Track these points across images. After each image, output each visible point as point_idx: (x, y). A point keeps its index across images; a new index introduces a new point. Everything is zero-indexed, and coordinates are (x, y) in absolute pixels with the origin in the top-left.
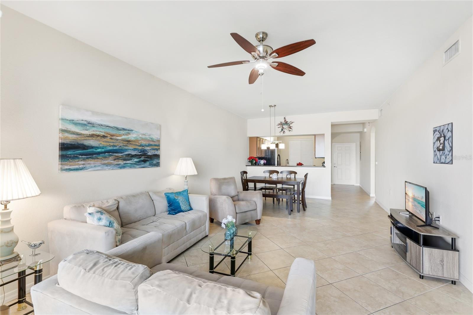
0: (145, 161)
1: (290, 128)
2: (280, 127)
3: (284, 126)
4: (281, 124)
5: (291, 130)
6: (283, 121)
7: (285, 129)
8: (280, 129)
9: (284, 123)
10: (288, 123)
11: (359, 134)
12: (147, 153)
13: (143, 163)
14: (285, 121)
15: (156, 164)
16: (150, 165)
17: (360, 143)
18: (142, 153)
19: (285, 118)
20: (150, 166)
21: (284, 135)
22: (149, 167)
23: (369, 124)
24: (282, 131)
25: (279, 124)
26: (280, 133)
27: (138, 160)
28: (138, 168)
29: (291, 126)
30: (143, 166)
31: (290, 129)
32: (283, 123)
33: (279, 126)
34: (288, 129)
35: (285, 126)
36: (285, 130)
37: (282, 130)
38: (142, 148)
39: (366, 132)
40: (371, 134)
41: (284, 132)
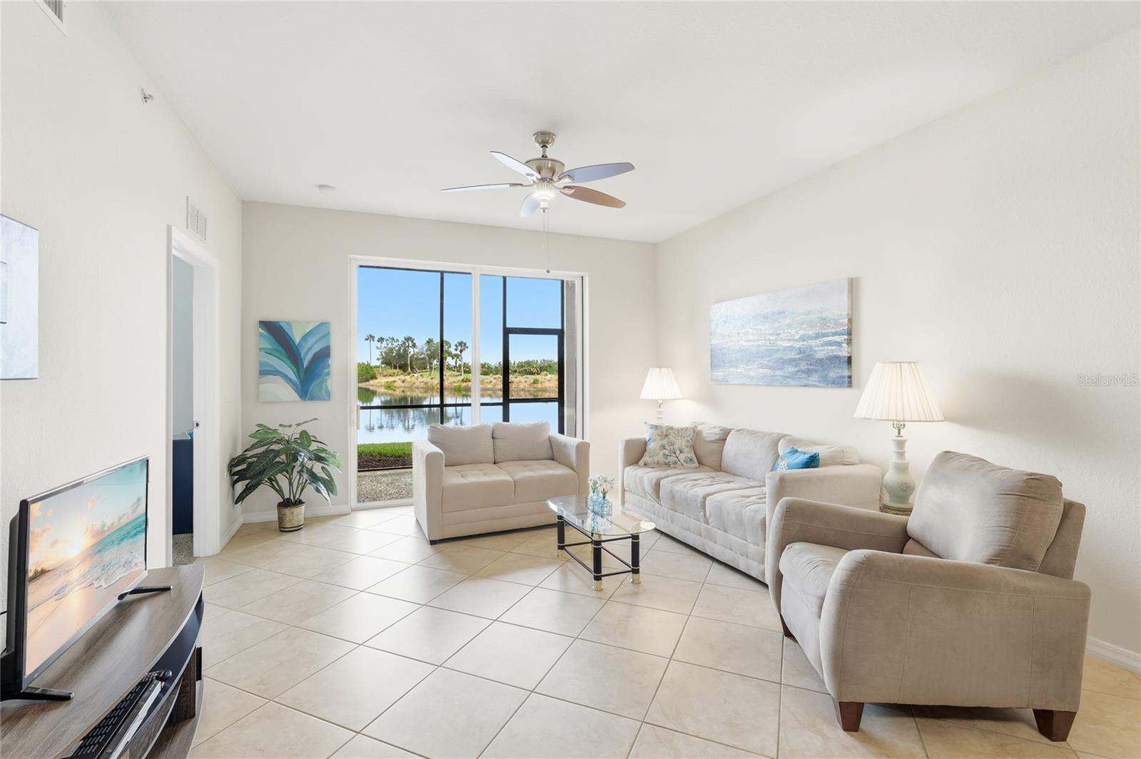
0: (809, 372)
12: (813, 355)
13: (804, 375)
15: (837, 380)
16: (820, 382)
18: (802, 355)
20: (821, 385)
22: (820, 387)
27: (795, 369)
28: (794, 386)
30: (805, 382)
38: (803, 345)
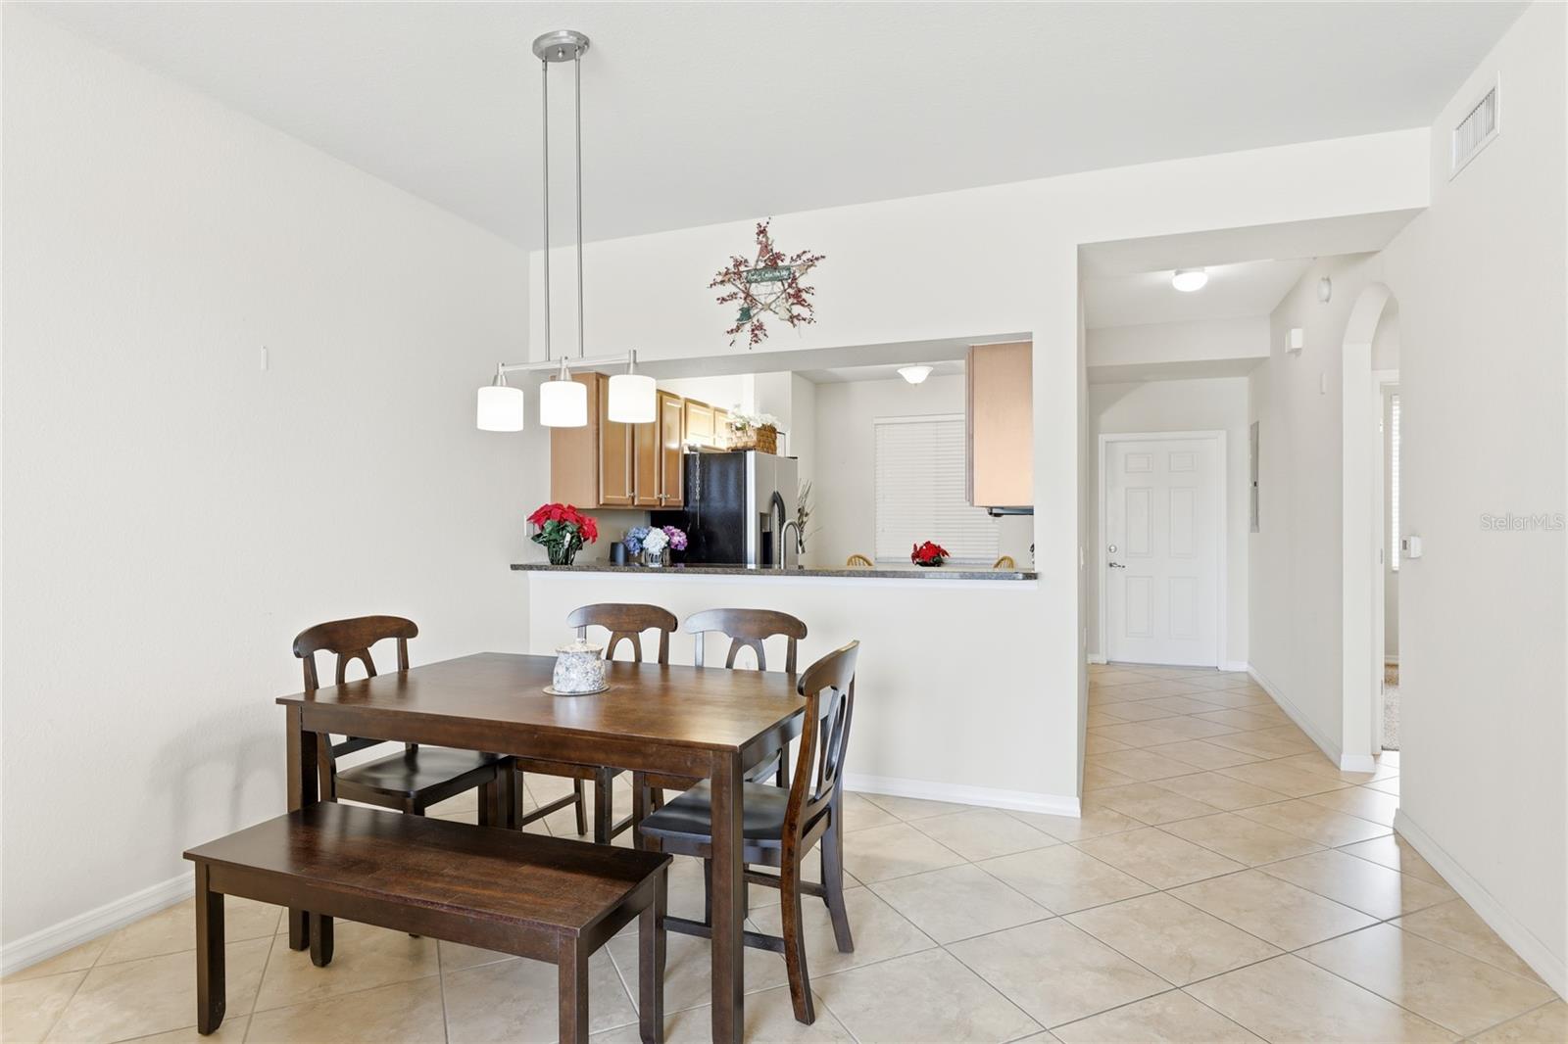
1: (798, 297)
2: (733, 296)
3: (760, 290)
4: (737, 272)
5: (803, 312)
6: (752, 254)
7: (767, 307)
8: (734, 308)
9: (761, 265)
10: (787, 263)
11: (1240, 385)
14: (765, 248)
17: (1255, 428)
19: (762, 232)
21: (757, 348)
23: (1325, 291)
24: (748, 327)
25: (727, 277)
26: (731, 337)
29: (802, 283)
31: (797, 310)
32: (752, 264)
33: (729, 289)
34: (782, 306)
35: (762, 291)
36: (765, 317)
37: (746, 314)
39: (1297, 351)
40: (1345, 347)
41: (760, 327)
